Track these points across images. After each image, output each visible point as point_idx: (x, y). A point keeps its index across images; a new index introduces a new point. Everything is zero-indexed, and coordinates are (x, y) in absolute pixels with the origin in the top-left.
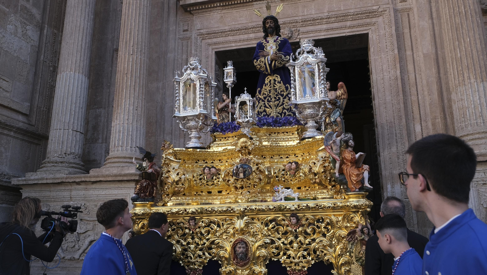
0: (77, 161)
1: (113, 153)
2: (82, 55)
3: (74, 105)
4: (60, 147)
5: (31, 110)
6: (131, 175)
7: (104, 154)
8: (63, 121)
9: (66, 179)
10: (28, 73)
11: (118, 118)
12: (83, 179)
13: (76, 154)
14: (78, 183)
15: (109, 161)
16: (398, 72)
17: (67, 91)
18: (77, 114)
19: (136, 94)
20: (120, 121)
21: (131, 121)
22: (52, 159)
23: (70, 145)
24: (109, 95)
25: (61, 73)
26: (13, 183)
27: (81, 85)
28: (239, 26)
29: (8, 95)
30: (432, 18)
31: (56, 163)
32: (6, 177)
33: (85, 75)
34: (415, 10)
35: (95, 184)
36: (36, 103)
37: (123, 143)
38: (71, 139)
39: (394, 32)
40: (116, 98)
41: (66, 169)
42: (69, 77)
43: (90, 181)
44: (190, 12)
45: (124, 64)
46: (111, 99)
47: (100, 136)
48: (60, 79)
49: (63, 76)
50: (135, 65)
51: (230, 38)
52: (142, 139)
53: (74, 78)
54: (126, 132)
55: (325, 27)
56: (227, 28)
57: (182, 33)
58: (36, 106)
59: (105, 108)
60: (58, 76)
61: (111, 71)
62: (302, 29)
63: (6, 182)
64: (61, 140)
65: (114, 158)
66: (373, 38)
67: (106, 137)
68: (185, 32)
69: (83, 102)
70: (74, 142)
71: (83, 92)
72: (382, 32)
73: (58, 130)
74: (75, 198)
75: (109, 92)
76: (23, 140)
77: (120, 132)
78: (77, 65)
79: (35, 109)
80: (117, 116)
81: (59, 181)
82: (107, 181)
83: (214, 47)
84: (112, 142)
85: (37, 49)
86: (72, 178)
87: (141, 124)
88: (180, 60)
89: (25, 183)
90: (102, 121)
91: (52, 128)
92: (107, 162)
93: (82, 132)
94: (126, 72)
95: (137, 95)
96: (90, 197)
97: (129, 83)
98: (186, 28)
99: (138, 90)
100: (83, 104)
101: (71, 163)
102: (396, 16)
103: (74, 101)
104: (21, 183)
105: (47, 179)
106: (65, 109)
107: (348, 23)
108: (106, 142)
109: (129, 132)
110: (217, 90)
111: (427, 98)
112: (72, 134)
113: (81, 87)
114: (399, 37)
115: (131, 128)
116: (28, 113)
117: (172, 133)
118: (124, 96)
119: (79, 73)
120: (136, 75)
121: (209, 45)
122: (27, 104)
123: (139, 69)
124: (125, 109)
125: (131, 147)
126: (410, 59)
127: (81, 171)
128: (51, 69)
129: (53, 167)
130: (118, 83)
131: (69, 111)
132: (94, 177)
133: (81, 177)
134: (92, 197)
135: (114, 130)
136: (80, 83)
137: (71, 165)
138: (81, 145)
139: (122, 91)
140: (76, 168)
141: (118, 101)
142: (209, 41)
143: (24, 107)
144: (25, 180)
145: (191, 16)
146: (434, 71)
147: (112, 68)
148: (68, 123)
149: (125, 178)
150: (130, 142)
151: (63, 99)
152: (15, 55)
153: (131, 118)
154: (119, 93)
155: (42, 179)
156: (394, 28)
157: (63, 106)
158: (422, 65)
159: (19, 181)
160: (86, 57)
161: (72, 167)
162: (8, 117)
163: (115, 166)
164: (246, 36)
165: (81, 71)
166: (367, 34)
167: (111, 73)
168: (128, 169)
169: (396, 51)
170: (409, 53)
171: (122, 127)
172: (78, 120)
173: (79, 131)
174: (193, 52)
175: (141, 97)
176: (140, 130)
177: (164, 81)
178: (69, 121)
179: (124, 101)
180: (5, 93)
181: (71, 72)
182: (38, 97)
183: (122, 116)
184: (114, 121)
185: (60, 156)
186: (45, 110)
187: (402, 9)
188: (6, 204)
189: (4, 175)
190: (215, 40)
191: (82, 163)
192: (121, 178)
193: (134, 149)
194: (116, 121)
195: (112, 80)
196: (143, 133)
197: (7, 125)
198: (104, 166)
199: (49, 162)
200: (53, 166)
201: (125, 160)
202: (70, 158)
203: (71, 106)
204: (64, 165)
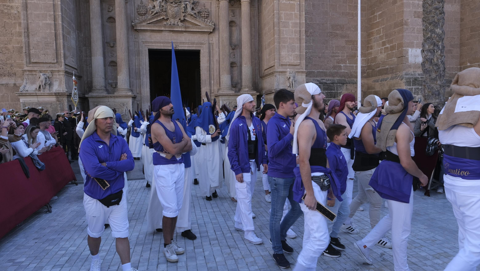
1: (120, 87)
3: (102, 69)
4: (100, 84)
6: (129, 95)
8: (99, 75)
9: (108, 95)
13: (104, 86)
14: (111, 97)
15: (119, 90)
16: (208, 65)
17: (99, 64)
18: (103, 72)
21: (126, 77)
22: (97, 88)
26: (86, 96)
28: (158, 41)
29: (73, 63)
30: (219, 48)
33: (103, 57)
34: (215, 44)
38: (102, 81)
39: (208, 51)
42: (99, 58)
43: (116, 97)
44: (138, 31)
51: (154, 44)
55: (187, 45)
56: (153, 41)
57: (134, 39)
62: (179, 45)
63: (81, 96)
65: (122, 89)
66: (202, 52)
68: (135, 39)
72: (205, 50)
73: (98, 78)
77: (123, 80)
78: (101, 53)
83: (148, 47)
85: (76, 42)
88: (134, 50)
97: (124, 64)
98: (136, 37)
99: (127, 66)
101: (104, 89)
102: (209, 45)
103: (102, 67)
105: (100, 95)
106: (99, 70)
107: (195, 46)
109: (126, 80)
111: (216, 73)
112: (102, 79)
113: (103, 62)
114: (210, 52)
118: (122, 68)
119: (101, 56)
121: (146, 46)
122: (77, 65)
124: (124, 72)
126: (212, 60)
136: (102, 60)
142: (146, 44)
143: (76, 67)
144: (91, 96)
145: (137, 32)
146: (218, 65)
150: (125, 83)
151: (98, 67)
152: (73, 47)
156: (208, 50)
158: (215, 63)
164: (160, 45)
166: (200, 50)
168: (128, 93)
169: (208, 58)
170: (212, 58)
173: (104, 78)
174: (140, 48)
178: (101, 75)
181: (99, 56)
183: (123, 75)
184: (119, 76)
185: (100, 87)
187: (211, 43)
190: (148, 44)
193: (127, 86)
199: (95, 89)
200: (99, 91)
204: (102, 90)
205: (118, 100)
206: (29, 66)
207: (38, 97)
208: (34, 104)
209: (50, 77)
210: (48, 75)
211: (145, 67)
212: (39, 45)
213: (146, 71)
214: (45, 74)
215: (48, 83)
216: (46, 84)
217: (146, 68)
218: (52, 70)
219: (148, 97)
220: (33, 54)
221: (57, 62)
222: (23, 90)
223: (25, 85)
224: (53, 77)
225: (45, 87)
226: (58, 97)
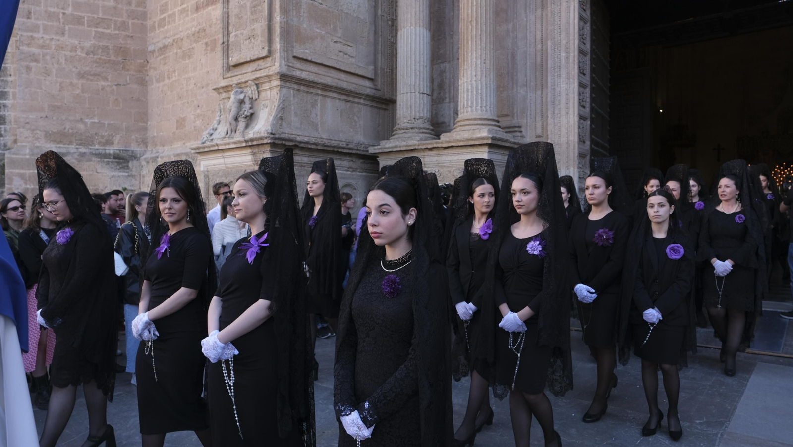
0: (427, 125)
1: (463, 115)
2: (421, 4)
3: (418, 65)
4: (409, 113)
5: (376, 73)
6: (484, 138)
7: (452, 115)
8: (409, 84)
9: (419, 145)
10: (369, 33)
11: (465, 75)
12: (435, 145)
13: (425, 118)
14: (430, 149)
15: (460, 124)
17: (410, 50)
18: (422, 74)
19: (482, 44)
20: (467, 79)
21: (479, 77)
22: (403, 125)
23: (418, 109)
24: (453, 47)
25: (401, 30)
26: (370, 152)
27: (423, 40)
29: (354, 60)
31: (407, 129)
32: (363, 146)
33: (426, 28)
35: (447, 150)
36: (380, 65)
37: (472, 103)
38: (418, 103)
40: (461, 52)
41: (417, 134)
42: (410, 33)
43: (442, 147)
45: (468, 10)
46: (455, 51)
47: (447, 95)
48: (401, 37)
49: (404, 32)
50: (479, 9)
52: (492, 96)
53: (415, 34)
54: (475, 90)
58: (379, 68)
59: (449, 62)
60: (399, 33)
61: (453, 16)
63: (363, 151)
64: (409, 104)
65: (464, 120)
67: (453, 95)
69: (427, 60)
70: (422, 105)
71: (425, 47)
73: (405, 94)
74: (429, 164)
75: (453, 42)
76: (372, 107)
78: (417, 17)
79: (379, 72)
80: (464, 73)
81: (412, 148)
82: (459, 146)
84: (461, 103)
85: (374, 3)
86: (424, 144)
87: (490, 79)
89: (380, 151)
90: (448, 77)
91: (398, 93)
92: (457, 125)
93: (428, 93)
94: (470, 20)
95: (484, 46)
96: (443, 163)
97: (475, 33)
99: (484, 39)
100: (427, 62)
101: (421, 128)
103: (418, 60)
104: (377, 151)
105: (400, 146)
106: (409, 70)
108: (453, 102)
109: (478, 89)
110: (582, 23)
112: (420, 96)
113: (423, 43)
115: (480, 85)
116: (373, 78)
117: (527, 85)
118: (470, 48)
119: (419, 26)
120: (482, 21)
122: (371, 67)
123: (484, 13)
124: (472, 64)
125: (481, 107)
127: (431, 136)
128: (390, 23)
129: (404, 134)
130: (463, 34)
131: (414, 71)
132: (446, 142)
133: (432, 143)
134: (444, 163)
135: (461, 89)
136: (422, 38)
137: (421, 131)
138: (428, 108)
139: (468, 43)
140: (426, 133)
141: (464, 55)
143: (369, 72)
144: (381, 149)
147: (453, 12)
148: (414, 85)
149: (477, 142)
150: (480, 101)
151: (407, 59)
152: (355, 15)
153: (479, 73)
154: (464, 46)
155: (396, 146)
157: (407, 67)
159: (375, 149)
160: (425, 6)
161: (423, 132)
162: (357, 84)
163: (465, 129)
165: (422, 24)
167: (453, 18)
168: (480, 132)
171: (470, 85)
172: (423, 81)
173: (425, 92)
175: (489, 48)
176: (490, 87)
177: (515, 21)
178: (415, 83)
179: (470, 55)
180: (351, 59)
181: (412, 27)
182: (380, 58)
183: (470, 73)
184: (461, 79)
185: (410, 122)
186: (388, 71)
188: (366, 172)
189: (361, 144)
191: (432, 128)
192: (472, 143)
193: (484, 109)
194: (463, 79)
195: (455, 27)
196: (493, 89)
197: (357, 93)
198: (455, 130)
199: (400, 129)
200: (405, 132)
201: (476, 122)
202: (419, 124)
203: (415, 66)
204: (414, 130)
205: (449, 158)
206: (226, 76)
207: (227, 154)
208: (220, 174)
209: (254, 99)
210: (250, 92)
211: (564, 42)
212: (242, 17)
213: (568, 53)
214: (242, 92)
215: (243, 116)
216: (239, 119)
217: (568, 42)
218: (257, 79)
219: (572, 147)
220: (232, 42)
221: (270, 53)
222: (205, 139)
223: (216, 126)
224: (260, 97)
225: (237, 126)
226: (256, 151)
